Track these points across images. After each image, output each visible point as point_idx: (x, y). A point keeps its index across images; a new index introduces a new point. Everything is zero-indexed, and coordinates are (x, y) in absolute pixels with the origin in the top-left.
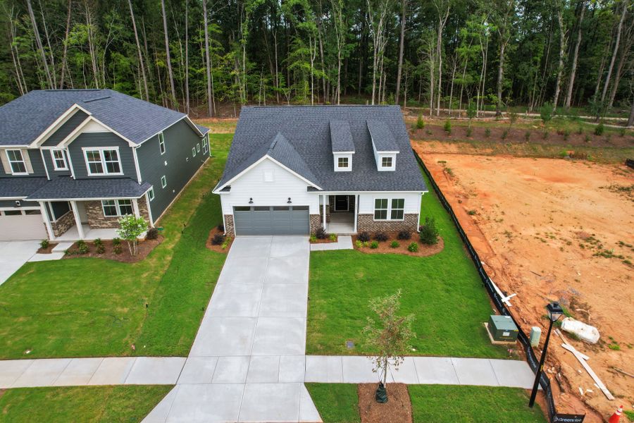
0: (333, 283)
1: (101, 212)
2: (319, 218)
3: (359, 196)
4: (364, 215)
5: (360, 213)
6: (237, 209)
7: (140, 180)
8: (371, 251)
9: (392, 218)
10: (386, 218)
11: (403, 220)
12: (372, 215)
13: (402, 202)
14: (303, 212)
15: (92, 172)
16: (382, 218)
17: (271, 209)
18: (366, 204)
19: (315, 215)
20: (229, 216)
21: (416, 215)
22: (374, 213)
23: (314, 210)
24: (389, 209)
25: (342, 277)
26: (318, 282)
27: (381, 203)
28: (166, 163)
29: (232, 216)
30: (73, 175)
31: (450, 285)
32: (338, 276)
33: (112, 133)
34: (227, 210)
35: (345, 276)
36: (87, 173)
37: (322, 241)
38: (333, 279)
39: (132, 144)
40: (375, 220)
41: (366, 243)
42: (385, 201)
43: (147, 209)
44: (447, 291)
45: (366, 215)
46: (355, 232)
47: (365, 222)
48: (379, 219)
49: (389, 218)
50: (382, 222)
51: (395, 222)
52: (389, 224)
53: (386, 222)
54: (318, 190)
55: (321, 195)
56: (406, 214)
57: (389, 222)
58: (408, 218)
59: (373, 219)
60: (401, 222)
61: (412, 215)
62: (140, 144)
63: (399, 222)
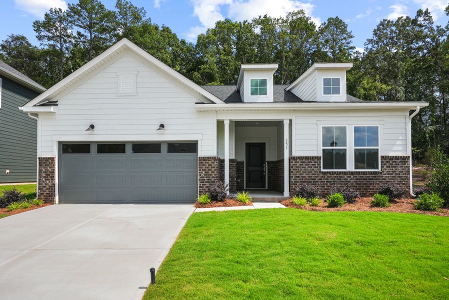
2: (216, 164)
3: (291, 121)
4: (301, 158)
5: (295, 154)
6: (67, 148)
9: (356, 167)
10: (345, 168)
11: (379, 169)
12: (318, 158)
13: (374, 131)
14: (188, 156)
16: (338, 167)
17: (129, 149)
19: (209, 158)
20: (47, 159)
21: (404, 159)
22: (321, 154)
23: (207, 149)
24: (350, 147)
29: (53, 159)
34: (47, 148)
40: (322, 170)
42: (341, 131)
45: (307, 158)
46: (287, 195)
47: (304, 171)
48: (332, 168)
49: (350, 166)
50: (337, 173)
51: (364, 173)
52: (352, 176)
53: (343, 173)
54: (213, 103)
55: (221, 118)
56: (382, 157)
57: (352, 173)
58: (388, 165)
59: (320, 167)
60: (375, 173)
61: (397, 158)
63: (371, 173)
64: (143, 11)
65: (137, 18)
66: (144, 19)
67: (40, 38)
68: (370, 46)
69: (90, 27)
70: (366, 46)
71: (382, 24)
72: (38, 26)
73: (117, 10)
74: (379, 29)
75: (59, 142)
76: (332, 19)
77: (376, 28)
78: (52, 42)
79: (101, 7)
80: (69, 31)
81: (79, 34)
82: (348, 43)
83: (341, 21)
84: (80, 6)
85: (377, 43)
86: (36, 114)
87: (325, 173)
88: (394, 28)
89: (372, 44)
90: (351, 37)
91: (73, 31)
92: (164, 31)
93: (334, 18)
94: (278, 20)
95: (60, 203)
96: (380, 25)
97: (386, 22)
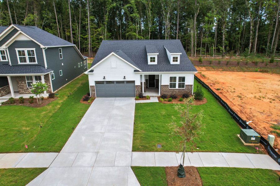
0: (148, 116)
1: (25, 85)
2: (140, 87)
3: (161, 75)
4: (164, 85)
5: (162, 84)
6: (97, 83)
7: (46, 66)
8: (169, 103)
9: (179, 87)
10: (175, 88)
11: (185, 88)
12: (168, 85)
13: (184, 78)
14: (132, 84)
15: (21, 62)
16: (174, 88)
17: (115, 83)
18: (165, 80)
19: (138, 86)
20: (92, 86)
21: (191, 86)
22: (169, 84)
23: (138, 83)
24: (177, 83)
25: (153, 114)
26: (140, 116)
27: (173, 79)
28: (63, 64)
29: (94, 86)
30: (10, 64)
31: (213, 117)
32: (151, 113)
33: (32, 41)
34: (92, 83)
35: (154, 113)
36: (18, 62)
37: (142, 99)
38: (148, 115)
39: (42, 46)
41: (166, 99)
42: (175, 78)
43: (50, 83)
44: (213, 120)
45: (165, 85)
46: (159, 95)
47: (164, 89)
49: (177, 87)
50: (173, 89)
51: (180, 89)
53: (175, 89)
54: (139, 71)
55: (141, 74)
56: (186, 85)
57: (177, 89)
58: (187, 87)
60: (183, 89)
61: (189, 85)
62: (47, 47)
63: (182, 89)
75: (95, 81)
86: (88, 74)
87: (170, 89)
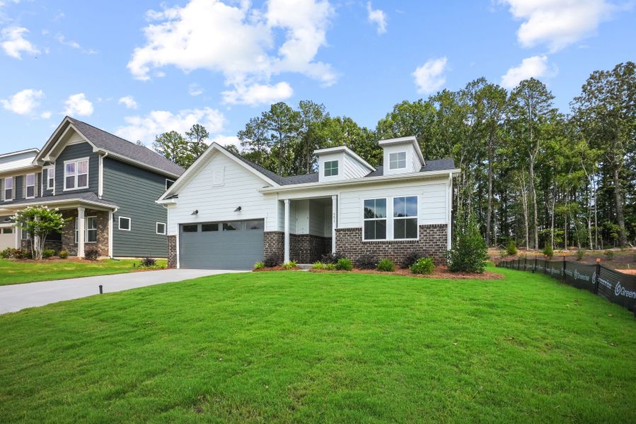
1: (72, 237)
2: (277, 237)
3: (337, 196)
4: (344, 230)
5: (340, 227)
7: (101, 193)
9: (395, 238)
10: (385, 238)
11: (418, 239)
12: (360, 229)
15: (67, 186)
16: (378, 237)
17: (220, 228)
18: (348, 210)
20: (172, 237)
21: (443, 227)
22: (362, 226)
23: (271, 225)
24: (390, 219)
29: (175, 236)
30: (54, 192)
34: (173, 230)
36: (63, 187)
39: (95, 149)
40: (363, 240)
42: (382, 203)
45: (349, 230)
47: (347, 242)
48: (373, 238)
49: (390, 236)
50: (376, 243)
51: (401, 242)
52: (390, 246)
53: (383, 243)
56: (421, 226)
57: (390, 243)
58: (425, 234)
59: (361, 238)
60: (413, 242)
61: (434, 226)
62: (107, 153)
63: (408, 242)
64: (323, 107)
65: (318, 113)
66: (324, 114)
67: (243, 144)
68: (577, 106)
69: (279, 129)
70: (572, 106)
71: (592, 77)
72: (241, 135)
73: (301, 110)
74: (589, 84)
75: (180, 224)
76: (527, 81)
77: (586, 83)
78: (252, 147)
79: (288, 109)
80: (265, 135)
81: (273, 136)
82: (549, 105)
83: (538, 81)
84: (271, 112)
85: (589, 100)
87: (365, 243)
88: (611, 79)
89: (581, 102)
90: (552, 98)
91: (268, 134)
92: (345, 121)
93: (529, 79)
94: (458, 93)
95: (180, 268)
96: (591, 78)
97: (597, 75)
